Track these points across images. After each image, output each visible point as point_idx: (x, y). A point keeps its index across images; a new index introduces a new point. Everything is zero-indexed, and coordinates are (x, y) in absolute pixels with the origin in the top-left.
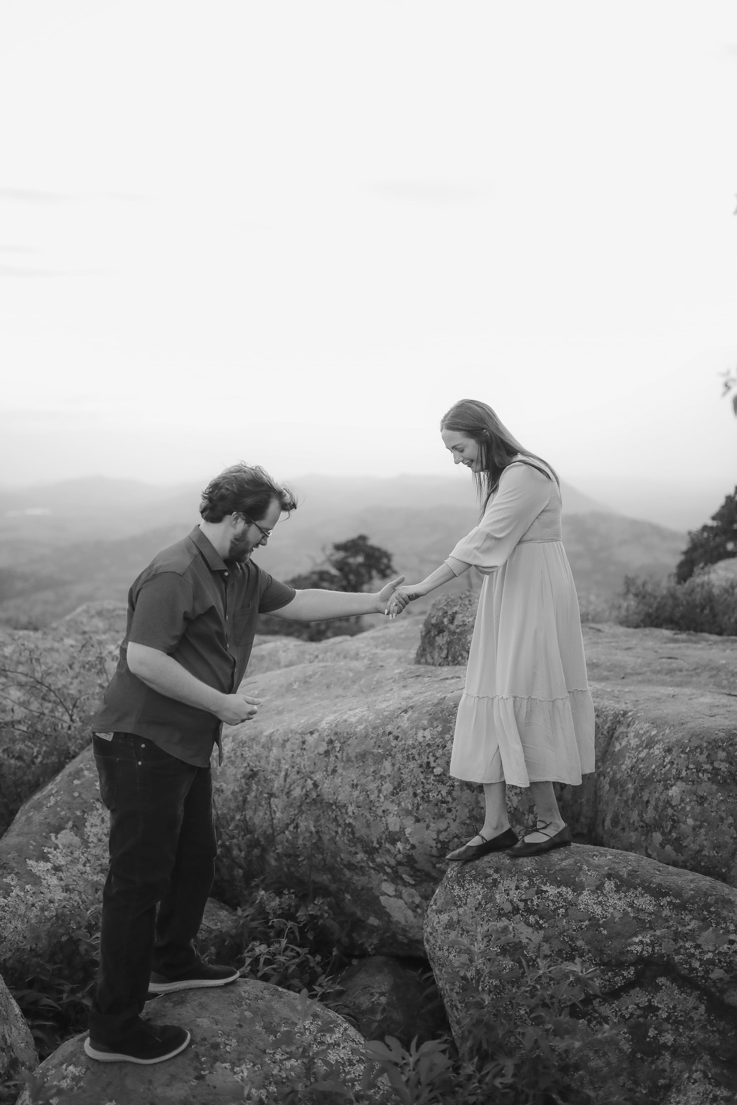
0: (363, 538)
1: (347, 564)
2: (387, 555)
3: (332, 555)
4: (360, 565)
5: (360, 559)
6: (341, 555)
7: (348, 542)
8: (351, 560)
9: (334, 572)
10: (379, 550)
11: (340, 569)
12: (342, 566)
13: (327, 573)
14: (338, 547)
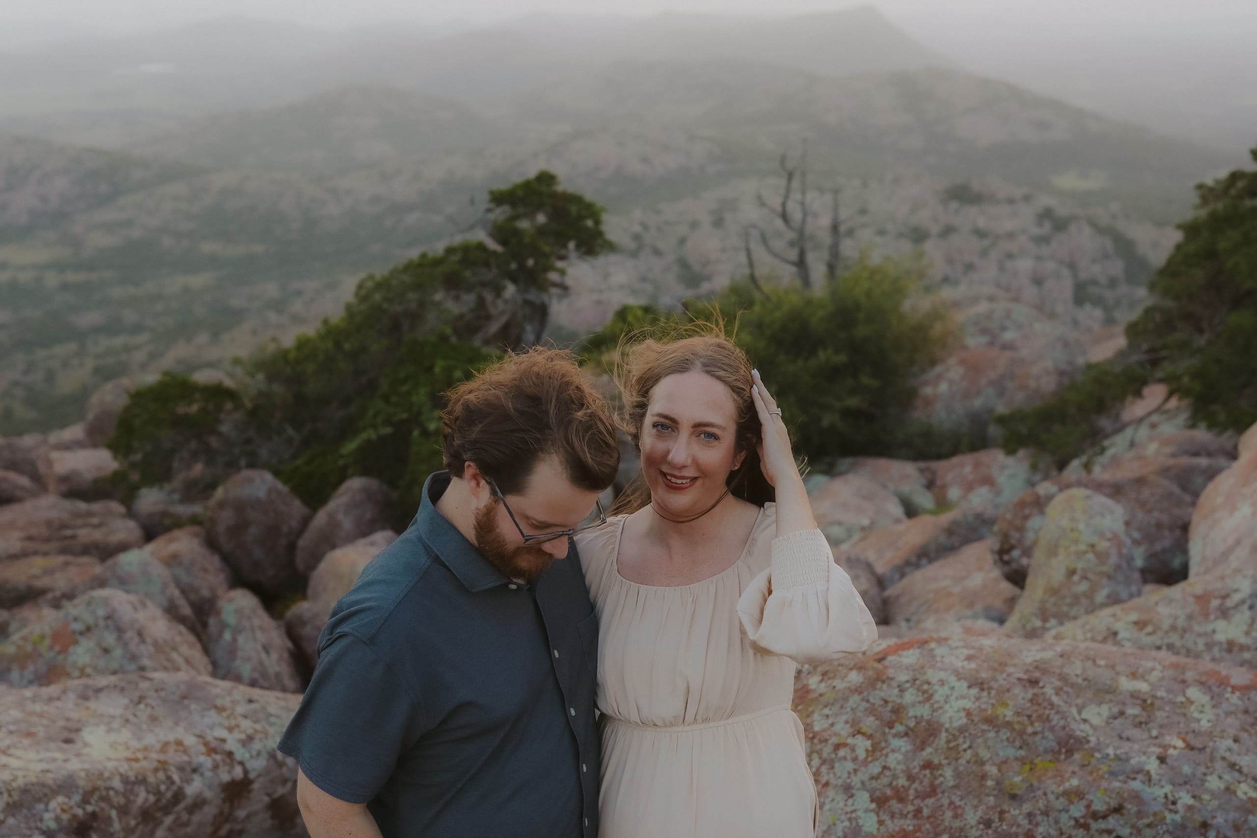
0: (546, 179)
1: (517, 233)
2: (591, 211)
3: (489, 210)
4: (541, 231)
5: (541, 218)
6: (501, 214)
7: (517, 187)
8: (524, 225)
9: (493, 245)
10: (576, 199)
11: (504, 242)
12: (504, 233)
13: (481, 247)
14: (498, 198)
